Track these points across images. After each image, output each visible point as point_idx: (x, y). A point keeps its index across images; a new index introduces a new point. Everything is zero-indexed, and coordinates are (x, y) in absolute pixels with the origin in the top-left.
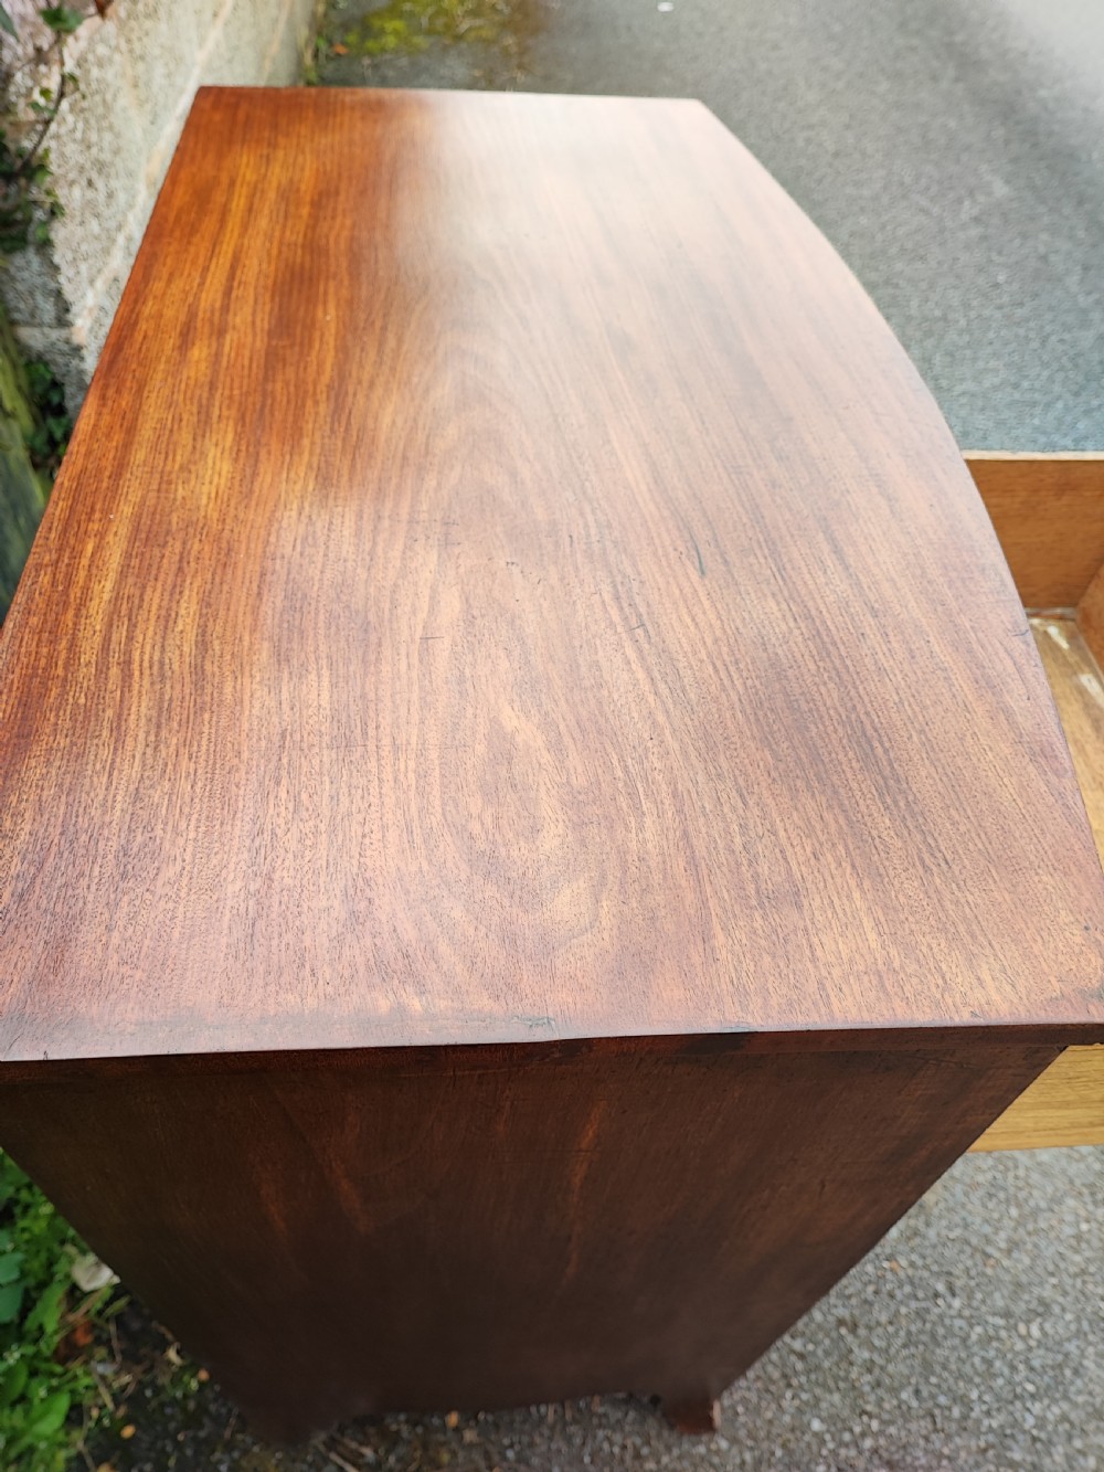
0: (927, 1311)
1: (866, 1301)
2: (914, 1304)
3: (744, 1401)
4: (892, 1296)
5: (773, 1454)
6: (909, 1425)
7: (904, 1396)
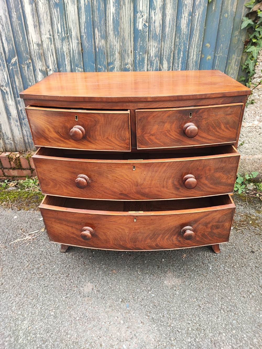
0: (65, 291)
1: (71, 280)
4: (70, 285)
6: (48, 282)
7: (52, 282)
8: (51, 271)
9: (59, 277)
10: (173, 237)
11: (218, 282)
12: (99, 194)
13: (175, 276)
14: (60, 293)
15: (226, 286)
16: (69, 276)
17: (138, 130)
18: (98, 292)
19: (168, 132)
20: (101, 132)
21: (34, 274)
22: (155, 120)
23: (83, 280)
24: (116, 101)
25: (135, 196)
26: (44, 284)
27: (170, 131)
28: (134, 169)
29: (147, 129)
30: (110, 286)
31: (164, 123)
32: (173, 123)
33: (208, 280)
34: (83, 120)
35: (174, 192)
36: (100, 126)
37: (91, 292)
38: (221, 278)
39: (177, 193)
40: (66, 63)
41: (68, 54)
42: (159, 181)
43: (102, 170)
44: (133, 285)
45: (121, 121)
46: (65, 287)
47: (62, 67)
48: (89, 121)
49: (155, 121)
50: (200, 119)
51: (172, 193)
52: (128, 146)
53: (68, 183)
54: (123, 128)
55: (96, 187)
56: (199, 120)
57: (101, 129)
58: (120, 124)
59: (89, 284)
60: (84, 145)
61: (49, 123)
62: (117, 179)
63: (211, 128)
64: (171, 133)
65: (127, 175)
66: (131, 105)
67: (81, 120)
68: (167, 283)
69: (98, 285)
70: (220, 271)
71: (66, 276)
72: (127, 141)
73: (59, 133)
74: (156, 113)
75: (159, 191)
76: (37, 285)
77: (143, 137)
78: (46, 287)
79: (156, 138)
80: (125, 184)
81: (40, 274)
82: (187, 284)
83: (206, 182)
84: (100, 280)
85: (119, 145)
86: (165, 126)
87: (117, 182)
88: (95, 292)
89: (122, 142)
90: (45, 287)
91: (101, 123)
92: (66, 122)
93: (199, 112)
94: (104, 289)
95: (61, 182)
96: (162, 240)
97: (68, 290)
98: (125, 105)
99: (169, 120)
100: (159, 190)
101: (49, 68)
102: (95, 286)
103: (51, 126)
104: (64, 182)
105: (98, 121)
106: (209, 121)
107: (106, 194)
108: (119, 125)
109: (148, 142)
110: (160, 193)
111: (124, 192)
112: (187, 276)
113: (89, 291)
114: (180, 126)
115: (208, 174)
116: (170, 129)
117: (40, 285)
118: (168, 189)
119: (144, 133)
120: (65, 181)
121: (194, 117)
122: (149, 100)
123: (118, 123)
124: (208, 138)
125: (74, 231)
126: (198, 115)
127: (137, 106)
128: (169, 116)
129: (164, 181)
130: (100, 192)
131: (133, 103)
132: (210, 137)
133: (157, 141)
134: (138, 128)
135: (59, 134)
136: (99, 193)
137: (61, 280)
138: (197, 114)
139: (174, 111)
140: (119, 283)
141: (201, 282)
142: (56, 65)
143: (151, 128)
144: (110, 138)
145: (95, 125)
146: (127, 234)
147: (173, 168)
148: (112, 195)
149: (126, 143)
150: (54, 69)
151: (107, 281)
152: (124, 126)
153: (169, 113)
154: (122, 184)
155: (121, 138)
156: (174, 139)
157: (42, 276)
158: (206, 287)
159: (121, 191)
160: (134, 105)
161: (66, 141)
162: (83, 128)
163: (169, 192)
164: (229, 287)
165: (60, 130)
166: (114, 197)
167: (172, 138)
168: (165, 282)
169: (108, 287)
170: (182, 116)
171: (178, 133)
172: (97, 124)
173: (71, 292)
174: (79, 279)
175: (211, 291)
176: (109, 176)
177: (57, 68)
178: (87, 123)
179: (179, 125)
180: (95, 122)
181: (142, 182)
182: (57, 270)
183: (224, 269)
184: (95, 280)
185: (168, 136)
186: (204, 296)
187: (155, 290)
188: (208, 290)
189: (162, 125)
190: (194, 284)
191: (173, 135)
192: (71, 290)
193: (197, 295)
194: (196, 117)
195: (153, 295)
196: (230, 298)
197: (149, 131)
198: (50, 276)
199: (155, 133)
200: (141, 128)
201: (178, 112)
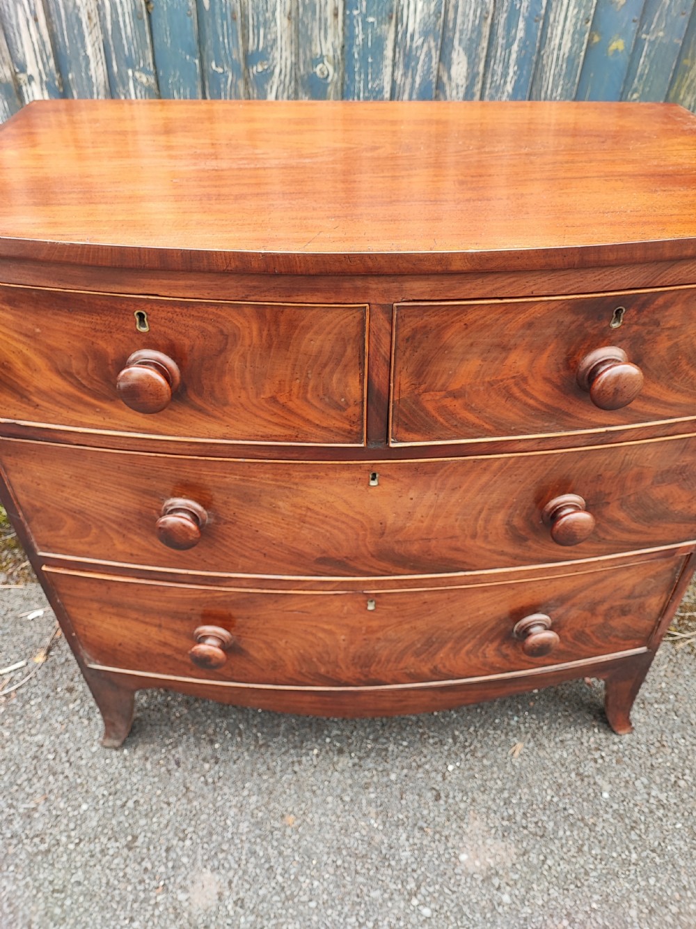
0: (124, 908)
1: (143, 859)
2: (131, 897)
3: (111, 765)
4: (141, 882)
5: (79, 777)
6: (63, 871)
7: (80, 873)
8: (72, 826)
9: (102, 851)
10: (488, 646)
11: (631, 846)
12: (242, 559)
13: (493, 831)
14: (108, 916)
15: (658, 860)
16: (136, 844)
17: (398, 378)
18: (238, 909)
19: (516, 384)
20: (248, 376)
21: (15, 841)
22: (470, 341)
23: (185, 860)
24: (312, 272)
25: (372, 567)
26: (51, 878)
27: (525, 379)
28: (373, 483)
29: (436, 374)
30: (280, 879)
31: (505, 348)
32: (542, 349)
33: (600, 842)
34: (170, 331)
35: (509, 549)
36: (243, 356)
37: (214, 909)
38: (640, 830)
39: (518, 551)
40: (90, 51)
41: (95, 19)
42: (460, 517)
43: (257, 486)
44: (357, 872)
45: (330, 337)
46: (126, 889)
47: (73, 67)
48: (196, 333)
49: (472, 345)
50: (649, 333)
51: (502, 553)
52: (356, 429)
53: (129, 525)
54: (337, 364)
55: (233, 539)
56: (647, 338)
57: (248, 365)
58: (328, 347)
59: (207, 874)
60: (180, 421)
61: (26, 335)
62: (309, 514)
63: (684, 362)
64: (528, 388)
65: (345, 501)
66: (374, 286)
67: (163, 329)
68: (469, 859)
69: (236, 878)
70: (636, 805)
71: (124, 843)
72: (353, 410)
73: (71, 375)
74: (478, 313)
75: (457, 549)
76: (27, 886)
77: (417, 402)
78: (58, 891)
79: (467, 407)
80: (339, 529)
81: (37, 840)
82: (535, 861)
83: (620, 515)
84: (243, 857)
85: (317, 422)
86: (509, 361)
87: (310, 524)
88: (230, 907)
89: (333, 413)
90: (56, 895)
91: (247, 342)
92: (99, 334)
93: (653, 307)
94: (258, 895)
95: (103, 519)
96: (451, 655)
97: (135, 901)
98: (347, 285)
99: (527, 339)
100: (459, 544)
101: (23, 69)
102: (226, 884)
103: (35, 349)
104: (114, 522)
105: (235, 335)
106: (683, 337)
107: (269, 561)
108: (320, 352)
109: (436, 422)
110: (459, 556)
111: (333, 553)
112: (532, 827)
113: (210, 903)
114: (567, 360)
115: (632, 491)
116: (526, 374)
117: (37, 884)
118: (489, 543)
119: (423, 387)
120: (117, 517)
121: (630, 326)
122: (457, 266)
123: (318, 343)
124: (664, 398)
125: (167, 636)
126: (646, 316)
127: (401, 291)
128: (530, 325)
129: (476, 519)
130: (247, 554)
131: (382, 279)
132: (673, 397)
133: (471, 417)
134: (398, 369)
135: (72, 380)
136: (244, 556)
137: (111, 862)
138: (645, 313)
139: (553, 305)
140: (309, 868)
141: (580, 850)
142: (52, 62)
143: (451, 369)
144: (282, 400)
145: (221, 351)
146: (343, 644)
147: (514, 478)
148: (292, 563)
149: (347, 418)
150: (44, 77)
151: (268, 861)
152: (343, 355)
153: (532, 310)
154: (327, 531)
155: (327, 400)
156: (539, 407)
157: (43, 847)
158: (595, 869)
159: (324, 552)
160: (385, 285)
161: (105, 406)
162: (173, 358)
163: (490, 550)
164: (670, 866)
165: (76, 365)
166: (298, 569)
167: (529, 406)
168: (463, 857)
169: (273, 884)
170: (581, 325)
171: (558, 387)
172: (229, 347)
173: (146, 910)
174: (173, 855)
175: (613, 883)
176: (280, 504)
177: (54, 72)
178: (187, 342)
179: (565, 356)
180: (221, 338)
181: (400, 524)
182: (94, 823)
183: (649, 794)
184: (226, 859)
185: (516, 399)
186: (594, 906)
187: (431, 889)
188: (605, 878)
189: (496, 359)
190: (557, 858)
191: (535, 394)
192: (146, 900)
193: (569, 903)
194: (636, 323)
195: (426, 912)
196: (674, 909)
197: (442, 381)
198: (71, 846)
199: (467, 390)
200: (409, 370)
201: (567, 307)
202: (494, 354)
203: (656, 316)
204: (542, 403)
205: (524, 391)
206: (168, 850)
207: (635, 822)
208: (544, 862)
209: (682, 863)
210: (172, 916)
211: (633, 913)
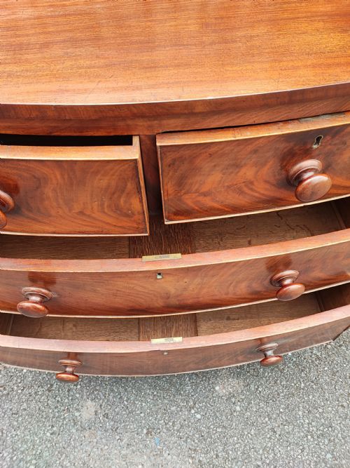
0: (48, 421)
1: (56, 396)
2: (51, 416)
4: (56, 408)
6: (16, 404)
7: (25, 404)
8: (19, 381)
9: (36, 393)
11: (302, 380)
14: (41, 425)
15: (314, 386)
16: (53, 388)
17: (165, 187)
18: (105, 419)
19: (246, 186)
22: (213, 164)
23: (78, 395)
26: (11, 408)
29: (192, 184)
30: (125, 402)
31: (238, 166)
32: (264, 164)
33: (286, 378)
35: (249, 296)
37: (93, 419)
38: (307, 371)
42: (217, 287)
44: (164, 398)
45: (114, 177)
46: (49, 411)
49: (215, 166)
50: (338, 149)
51: (245, 298)
52: (142, 226)
56: (337, 152)
59: (89, 402)
64: (254, 187)
68: (220, 389)
69: (104, 403)
70: (304, 359)
71: (46, 389)
72: (137, 217)
74: (218, 147)
77: (180, 200)
79: (213, 200)
84: (107, 393)
86: (241, 173)
88: (101, 418)
90: (14, 416)
93: (343, 133)
94: (115, 411)
97: (53, 417)
99: (254, 160)
102: (99, 407)
109: (194, 209)
113: (91, 416)
114: (281, 169)
116: (253, 180)
119: (183, 192)
121: (326, 146)
122: (199, 109)
123: (106, 181)
126: (338, 139)
127: (160, 126)
128: (255, 151)
133: (217, 205)
134: (165, 183)
137: (40, 399)
138: (337, 137)
139: (271, 139)
141: (276, 383)
143: (201, 180)
144: (88, 212)
149: (134, 221)
151: (120, 394)
152: (125, 188)
153: (257, 142)
155: (118, 212)
157: (5, 392)
158: (283, 392)
167: (254, 196)
168: (217, 388)
169: (122, 406)
170: (292, 148)
171: (274, 185)
173: (59, 421)
174: (71, 393)
175: (292, 399)
179: (279, 168)
180: (35, 180)
181: (179, 293)
182: (30, 379)
183: (312, 353)
184: (98, 394)
185: (246, 193)
186: (281, 410)
187: (201, 405)
188: (287, 397)
189: (232, 172)
190: (264, 387)
191: (258, 190)
192: (59, 417)
193: (269, 409)
194: (330, 144)
195: (198, 416)
196: (321, 410)
197: (196, 188)
198: (20, 391)
199: (214, 191)
200: (173, 183)
201: (282, 139)
202: (231, 170)
203: (344, 139)
204: (263, 194)
205: (252, 190)
206: (69, 391)
207: (304, 367)
208: (257, 389)
209: (326, 388)
210: (73, 424)
211: (300, 413)
